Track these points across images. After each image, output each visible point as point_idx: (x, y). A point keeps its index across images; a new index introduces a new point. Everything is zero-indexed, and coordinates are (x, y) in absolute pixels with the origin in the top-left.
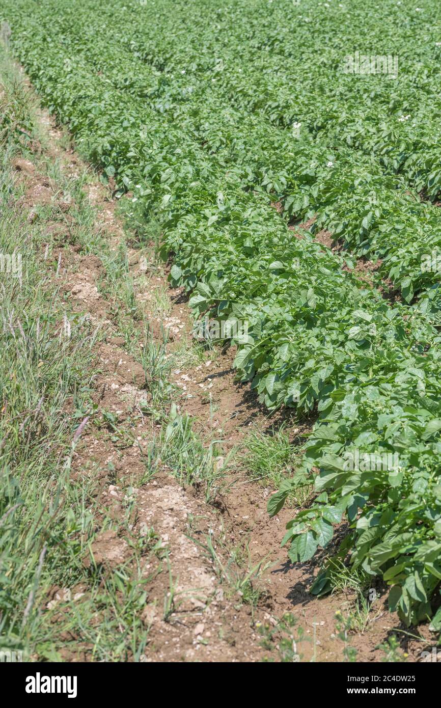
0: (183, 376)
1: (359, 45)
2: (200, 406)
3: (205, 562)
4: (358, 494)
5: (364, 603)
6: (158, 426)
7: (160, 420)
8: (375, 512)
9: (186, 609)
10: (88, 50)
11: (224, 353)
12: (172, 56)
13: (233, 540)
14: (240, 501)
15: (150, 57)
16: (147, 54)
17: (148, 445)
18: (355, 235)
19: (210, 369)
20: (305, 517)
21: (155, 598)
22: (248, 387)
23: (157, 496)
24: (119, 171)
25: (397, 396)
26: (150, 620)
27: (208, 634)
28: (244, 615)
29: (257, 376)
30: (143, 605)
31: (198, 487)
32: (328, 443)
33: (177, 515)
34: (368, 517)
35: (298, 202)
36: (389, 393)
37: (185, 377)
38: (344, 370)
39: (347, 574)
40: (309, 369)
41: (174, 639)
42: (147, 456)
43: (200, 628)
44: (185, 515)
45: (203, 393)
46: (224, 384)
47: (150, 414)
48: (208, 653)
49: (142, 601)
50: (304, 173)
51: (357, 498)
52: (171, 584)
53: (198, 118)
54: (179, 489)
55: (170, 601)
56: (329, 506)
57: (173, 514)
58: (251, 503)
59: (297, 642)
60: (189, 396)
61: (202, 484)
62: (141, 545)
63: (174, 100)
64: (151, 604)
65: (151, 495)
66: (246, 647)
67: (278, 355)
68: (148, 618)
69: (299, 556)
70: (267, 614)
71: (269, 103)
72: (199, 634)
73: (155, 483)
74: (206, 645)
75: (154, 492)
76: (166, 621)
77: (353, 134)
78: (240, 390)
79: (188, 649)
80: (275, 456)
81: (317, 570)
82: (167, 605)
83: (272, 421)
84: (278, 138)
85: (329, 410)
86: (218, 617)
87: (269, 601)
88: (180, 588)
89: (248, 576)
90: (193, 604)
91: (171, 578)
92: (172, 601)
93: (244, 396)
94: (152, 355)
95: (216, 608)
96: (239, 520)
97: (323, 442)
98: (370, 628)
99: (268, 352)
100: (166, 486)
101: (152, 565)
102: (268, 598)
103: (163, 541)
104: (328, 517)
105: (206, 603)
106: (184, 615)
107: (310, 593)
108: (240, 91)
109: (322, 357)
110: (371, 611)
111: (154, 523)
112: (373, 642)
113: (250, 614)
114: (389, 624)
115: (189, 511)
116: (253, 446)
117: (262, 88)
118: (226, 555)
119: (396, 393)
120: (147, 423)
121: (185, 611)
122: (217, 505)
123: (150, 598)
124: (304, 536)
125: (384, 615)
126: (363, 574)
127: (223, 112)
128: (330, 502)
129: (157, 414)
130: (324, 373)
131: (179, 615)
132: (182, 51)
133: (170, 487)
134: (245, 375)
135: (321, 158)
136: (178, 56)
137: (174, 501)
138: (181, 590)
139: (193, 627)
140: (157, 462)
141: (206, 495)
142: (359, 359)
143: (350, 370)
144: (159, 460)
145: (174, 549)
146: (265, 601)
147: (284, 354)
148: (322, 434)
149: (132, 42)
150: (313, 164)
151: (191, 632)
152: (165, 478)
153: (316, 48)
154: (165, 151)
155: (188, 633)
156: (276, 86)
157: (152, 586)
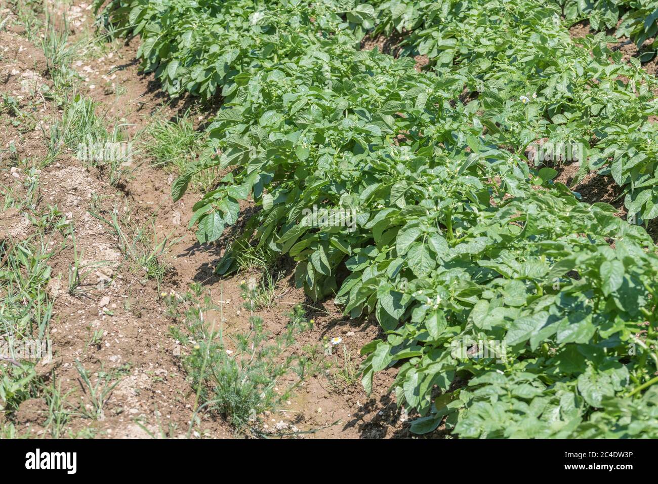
0: (85, 68)
2: (104, 96)
3: (110, 239)
4: (264, 172)
5: (270, 280)
6: (61, 111)
7: (62, 105)
8: (281, 190)
9: (91, 283)
11: (127, 44)
13: (138, 221)
14: (144, 187)
17: (50, 129)
19: (113, 61)
20: (211, 198)
21: (60, 273)
22: (152, 77)
23: (61, 176)
25: (303, 75)
26: (55, 293)
27: (114, 305)
28: (150, 290)
29: (160, 66)
30: (47, 279)
31: (102, 170)
32: (232, 124)
33: (81, 195)
34: (273, 195)
36: (294, 73)
37: (88, 69)
38: (249, 54)
39: (253, 253)
40: (214, 54)
41: (80, 312)
42: (49, 139)
43: (105, 300)
44: (90, 195)
45: (106, 84)
46: (127, 75)
47: (52, 99)
48: (114, 323)
49: (47, 275)
51: (263, 176)
52: (76, 259)
54: (83, 170)
55: (75, 275)
56: (234, 186)
57: (77, 194)
58: (156, 190)
59: (203, 311)
60: (92, 87)
61: (106, 167)
62: (45, 223)
64: (55, 278)
65: (55, 175)
66: (152, 320)
67: (182, 44)
68: (53, 291)
69: (206, 236)
70: (172, 291)
72: (105, 306)
73: (58, 164)
74: (112, 316)
75: (57, 173)
76: (71, 294)
78: (144, 80)
79: (94, 320)
80: (179, 143)
81: (223, 251)
82: (72, 277)
83: (177, 110)
85: (234, 94)
86: (124, 290)
87: (175, 278)
88: (85, 262)
89: (153, 253)
90: (98, 277)
91: (76, 253)
92: (78, 275)
93: (148, 86)
94: (53, 43)
95: (121, 282)
96: (144, 206)
97: (228, 123)
98: (276, 304)
99: (172, 41)
100: (69, 167)
101: (55, 241)
102: (174, 274)
103: (67, 218)
104: (234, 195)
105: (112, 277)
106: (89, 288)
107: (216, 274)
109: (227, 41)
110: (276, 288)
111: (59, 201)
112: (279, 317)
113: (156, 289)
114: (294, 300)
115: (93, 191)
116: (157, 134)
118: (131, 234)
119: (301, 72)
120: (49, 108)
121: (90, 285)
122: (121, 187)
123: (54, 273)
124: (210, 217)
125: (290, 292)
126: (269, 253)
128: (236, 182)
129: (59, 99)
130: (229, 56)
131: (85, 288)
133: (74, 168)
134: (149, 65)
137: (78, 182)
138: (86, 264)
139: (99, 300)
140: (59, 144)
141: (110, 178)
142: (265, 44)
143: (255, 54)
144: (61, 142)
145: (79, 226)
146: (171, 277)
147: (187, 41)
148: (227, 116)
151: (97, 304)
152: (69, 159)
155: (94, 305)
157: (56, 261)
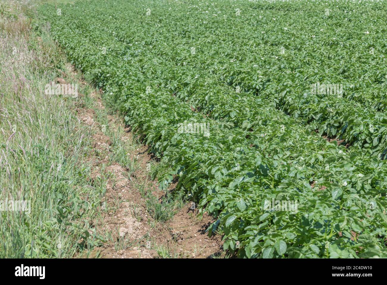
1: (228, 34)
10: (91, 36)
12: (133, 38)
15: (122, 39)
16: (121, 38)
18: (202, 104)
20: (164, 176)
24: (104, 84)
35: (182, 94)
50: (185, 82)
53: (142, 63)
54: (121, 167)
63: (132, 56)
71: (177, 58)
77: (213, 70)
78: (150, 155)
84: (176, 69)
93: (150, 157)
108: (165, 53)
117: (175, 51)
127: (153, 60)
132: (138, 36)
135: (193, 76)
136: (136, 39)
149: (113, 32)
150: (189, 78)
153: (206, 35)
154: (124, 73)
156: (181, 50)
